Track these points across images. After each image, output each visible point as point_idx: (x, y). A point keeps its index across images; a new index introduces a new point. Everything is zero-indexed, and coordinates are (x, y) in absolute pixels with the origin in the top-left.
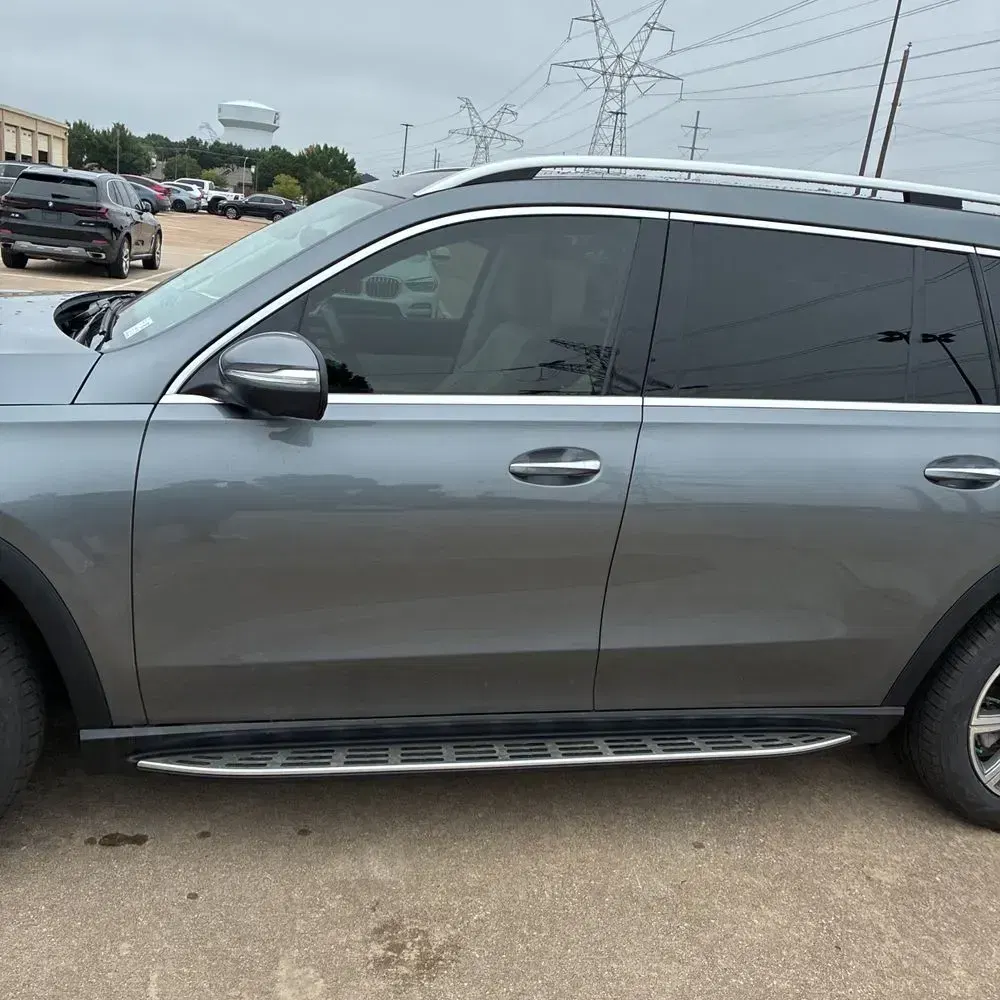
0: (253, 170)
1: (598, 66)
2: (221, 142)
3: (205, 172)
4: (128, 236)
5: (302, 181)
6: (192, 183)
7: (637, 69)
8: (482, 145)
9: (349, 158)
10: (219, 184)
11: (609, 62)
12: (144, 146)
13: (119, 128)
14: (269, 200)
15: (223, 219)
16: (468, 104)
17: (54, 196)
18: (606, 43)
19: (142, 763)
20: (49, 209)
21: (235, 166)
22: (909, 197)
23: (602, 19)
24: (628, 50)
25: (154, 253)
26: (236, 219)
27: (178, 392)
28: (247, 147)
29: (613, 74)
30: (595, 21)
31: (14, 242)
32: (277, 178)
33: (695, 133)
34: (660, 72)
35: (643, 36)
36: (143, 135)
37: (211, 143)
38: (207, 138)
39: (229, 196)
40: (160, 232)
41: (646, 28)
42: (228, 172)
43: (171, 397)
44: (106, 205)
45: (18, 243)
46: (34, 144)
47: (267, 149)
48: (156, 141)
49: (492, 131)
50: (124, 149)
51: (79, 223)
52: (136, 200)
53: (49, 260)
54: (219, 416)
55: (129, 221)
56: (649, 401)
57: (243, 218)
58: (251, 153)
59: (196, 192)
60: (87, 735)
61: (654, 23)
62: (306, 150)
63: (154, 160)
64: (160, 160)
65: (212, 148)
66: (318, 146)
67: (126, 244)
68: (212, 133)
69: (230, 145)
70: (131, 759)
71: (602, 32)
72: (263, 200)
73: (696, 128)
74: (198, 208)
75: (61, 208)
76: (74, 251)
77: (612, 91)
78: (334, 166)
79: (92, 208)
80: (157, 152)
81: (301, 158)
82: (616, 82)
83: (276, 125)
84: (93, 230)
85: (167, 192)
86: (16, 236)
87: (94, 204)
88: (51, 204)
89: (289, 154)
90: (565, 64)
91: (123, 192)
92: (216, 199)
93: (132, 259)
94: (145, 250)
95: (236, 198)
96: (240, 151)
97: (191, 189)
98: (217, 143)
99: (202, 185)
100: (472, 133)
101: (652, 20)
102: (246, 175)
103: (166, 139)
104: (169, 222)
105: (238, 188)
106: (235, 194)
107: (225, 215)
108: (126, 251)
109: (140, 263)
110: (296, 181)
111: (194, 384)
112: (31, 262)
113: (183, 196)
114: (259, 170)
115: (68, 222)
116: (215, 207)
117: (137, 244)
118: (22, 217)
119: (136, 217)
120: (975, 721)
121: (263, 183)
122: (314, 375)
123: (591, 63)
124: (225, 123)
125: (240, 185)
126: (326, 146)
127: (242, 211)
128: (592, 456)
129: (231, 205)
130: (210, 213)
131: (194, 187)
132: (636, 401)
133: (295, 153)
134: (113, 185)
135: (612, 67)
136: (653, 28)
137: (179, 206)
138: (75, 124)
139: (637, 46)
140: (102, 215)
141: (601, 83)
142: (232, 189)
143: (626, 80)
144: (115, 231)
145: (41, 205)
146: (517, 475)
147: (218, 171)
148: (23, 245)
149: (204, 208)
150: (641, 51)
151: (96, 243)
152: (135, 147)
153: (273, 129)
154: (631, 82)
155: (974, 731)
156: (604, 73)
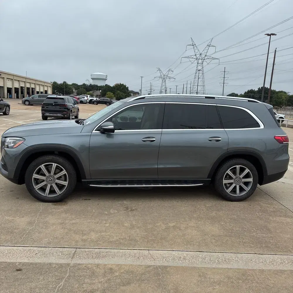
0: (100, 91)
1: (195, 57)
2: (92, 84)
3: (88, 93)
4: (71, 111)
5: (114, 93)
6: (85, 96)
7: (206, 57)
8: (164, 80)
9: (127, 86)
10: (92, 96)
11: (198, 56)
12: (71, 87)
13: (65, 82)
14: (105, 99)
15: (94, 105)
16: (159, 70)
17: (54, 102)
18: (196, 51)
19: (90, 185)
20: (53, 105)
21: (96, 90)
22: (206, 97)
23: (195, 45)
24: (203, 52)
25: (77, 115)
26: (97, 105)
27: (95, 131)
28: (99, 85)
29: (199, 59)
30: (193, 45)
31: (45, 114)
32: (107, 93)
33: (225, 73)
34: (212, 57)
35: (207, 48)
36: (71, 84)
37: (89, 85)
38: (88, 83)
39: (95, 99)
40: (78, 109)
41: (208, 46)
42: (94, 92)
43: (94, 131)
44: (66, 104)
45: (46, 114)
46: (44, 88)
47: (104, 85)
48: (74, 85)
49: (166, 76)
50: (66, 88)
51: (60, 108)
52: (73, 102)
53: (53, 118)
54: (100, 134)
55: (71, 107)
56: (163, 130)
57: (98, 104)
58: (100, 87)
59: (86, 98)
60: (83, 180)
61: (210, 45)
62: (115, 85)
63: (74, 90)
64: (76, 90)
65: (89, 86)
66: (118, 84)
67: (71, 113)
68: (89, 82)
69: (94, 85)
70: (89, 185)
71: (195, 48)
72: (104, 99)
73: (225, 72)
74: (87, 102)
75: (56, 105)
76: (59, 115)
77: (199, 63)
78: (123, 89)
79: (63, 104)
80: (75, 88)
81: (114, 87)
82: (200, 61)
83: (106, 78)
84: (63, 110)
85: (78, 99)
86: (45, 112)
87: (64, 103)
88: (54, 104)
89: (110, 86)
90: (185, 57)
91: (70, 100)
92: (91, 100)
93: (72, 116)
94: (75, 114)
95: (97, 99)
96: (97, 86)
97: (84, 98)
98: (91, 85)
99: (87, 96)
100: (161, 77)
101: (209, 44)
102: (99, 92)
103: (77, 84)
104: (80, 106)
105: (97, 96)
106: (96, 98)
107: (94, 104)
108: (71, 114)
109: (74, 117)
110: (112, 94)
111: (97, 130)
112: (48, 118)
113: (83, 99)
114: (102, 91)
115: (58, 108)
116: (91, 102)
117: (73, 112)
118: (47, 107)
119: (73, 106)
120: (224, 181)
121: (103, 95)
122: (113, 127)
123: (193, 57)
124: (93, 79)
125: (97, 95)
126: (120, 84)
127: (98, 102)
128: (154, 138)
129: (95, 101)
130: (89, 104)
131: (85, 97)
132: (161, 130)
133: (112, 86)
134: (68, 98)
135: (199, 57)
136: (210, 46)
137: (82, 102)
138: (53, 82)
139: (206, 51)
140: (66, 106)
141: (196, 62)
142: (95, 97)
143: (203, 60)
144: (68, 109)
145: (52, 105)
146: (143, 141)
147: (91, 92)
148: (47, 114)
149: (88, 102)
150: (207, 53)
151: (64, 113)
152: (69, 87)
153: (106, 80)
154: (204, 61)
155: (224, 183)
156: (197, 59)
